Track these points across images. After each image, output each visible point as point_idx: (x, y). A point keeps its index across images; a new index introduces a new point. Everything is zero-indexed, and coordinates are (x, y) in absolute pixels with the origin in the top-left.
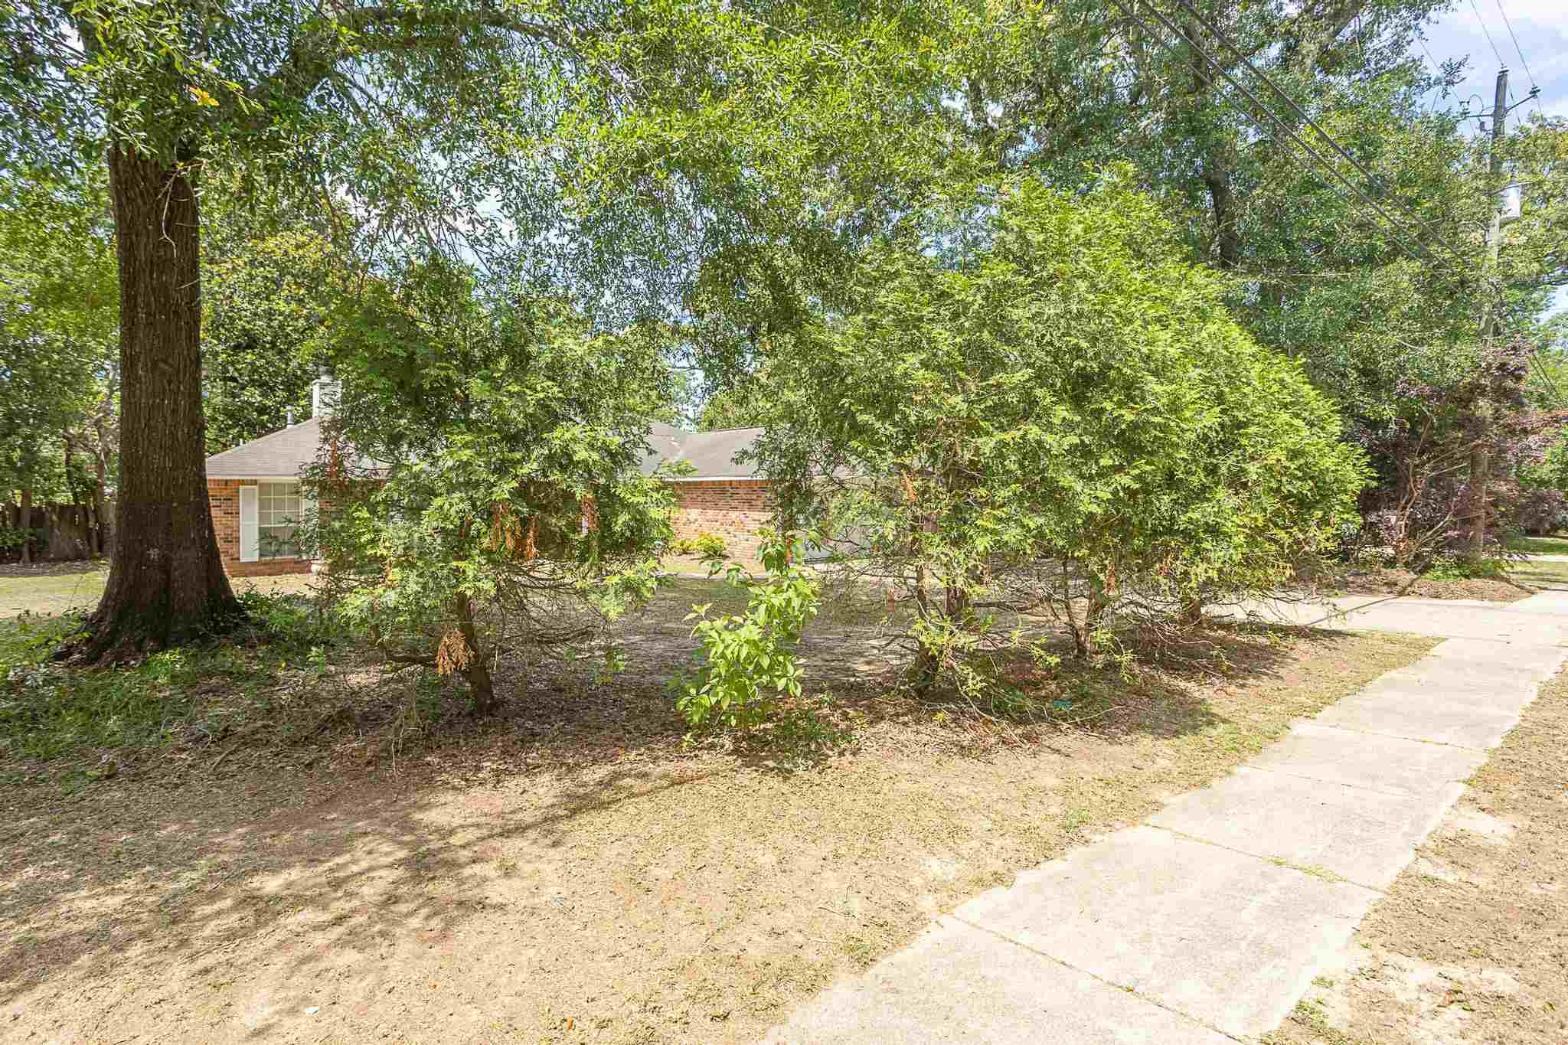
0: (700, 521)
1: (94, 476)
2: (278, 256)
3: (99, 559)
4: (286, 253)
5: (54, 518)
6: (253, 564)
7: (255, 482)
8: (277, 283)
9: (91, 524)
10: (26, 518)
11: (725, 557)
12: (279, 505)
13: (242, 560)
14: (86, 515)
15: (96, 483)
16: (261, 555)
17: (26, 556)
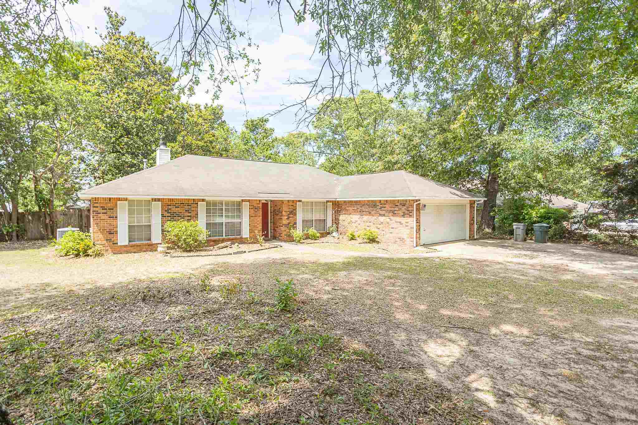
0: (359, 222)
1: (48, 197)
2: (139, 90)
3: (51, 239)
4: (143, 89)
5: (30, 218)
6: (125, 246)
7: (126, 199)
8: (139, 104)
9: (48, 221)
10: (14, 218)
11: (378, 242)
12: (140, 213)
13: (119, 244)
14: (45, 217)
15: (49, 200)
16: (129, 241)
17: (15, 238)
